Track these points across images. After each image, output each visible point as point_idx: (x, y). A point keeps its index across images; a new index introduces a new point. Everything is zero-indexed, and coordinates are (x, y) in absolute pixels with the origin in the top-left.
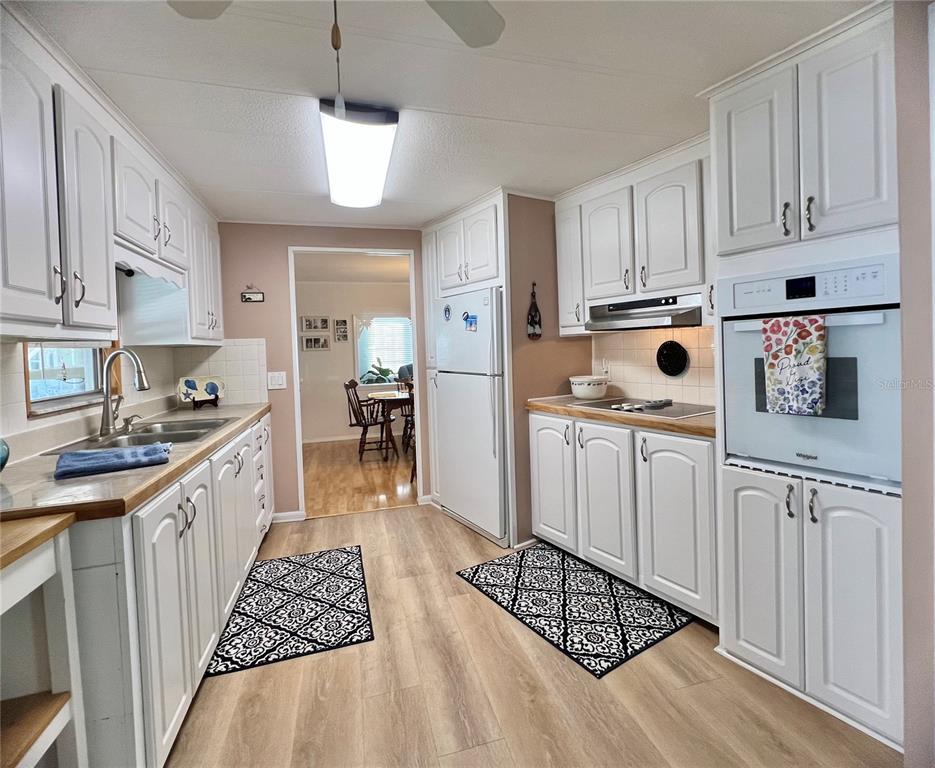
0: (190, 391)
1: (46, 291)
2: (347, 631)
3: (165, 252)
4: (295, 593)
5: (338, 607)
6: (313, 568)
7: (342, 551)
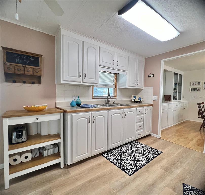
0: (134, 99)
1: (78, 76)
2: (128, 168)
3: (117, 68)
4: (133, 152)
5: (135, 162)
6: (144, 150)
7: (156, 150)
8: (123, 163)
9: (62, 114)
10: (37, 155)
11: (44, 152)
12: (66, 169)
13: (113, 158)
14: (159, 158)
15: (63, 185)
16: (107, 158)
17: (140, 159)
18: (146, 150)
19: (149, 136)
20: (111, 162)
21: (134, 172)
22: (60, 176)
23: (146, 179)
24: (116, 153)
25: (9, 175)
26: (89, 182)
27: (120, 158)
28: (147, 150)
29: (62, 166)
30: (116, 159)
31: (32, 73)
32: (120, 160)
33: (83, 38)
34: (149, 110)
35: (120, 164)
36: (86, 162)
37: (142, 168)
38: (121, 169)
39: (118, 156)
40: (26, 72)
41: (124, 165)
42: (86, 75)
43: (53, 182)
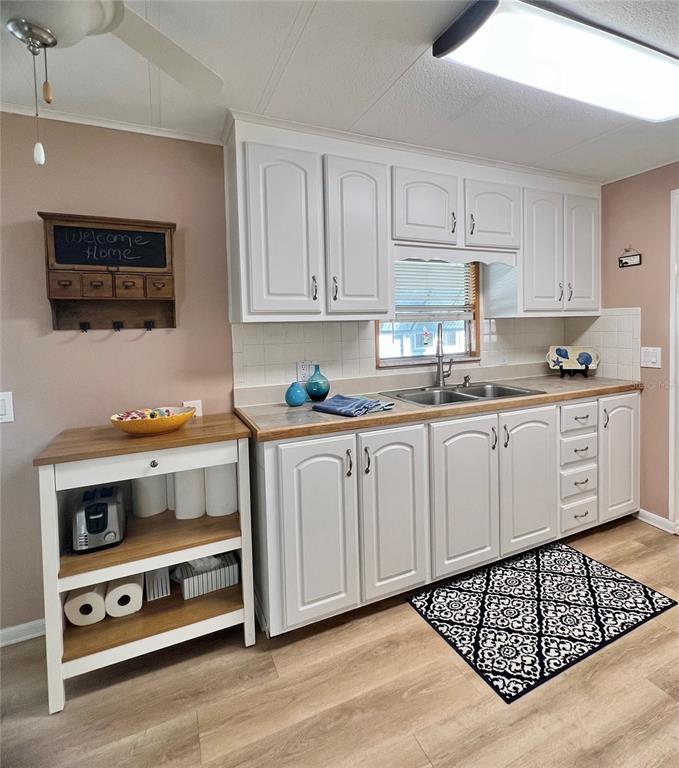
0: (561, 359)
1: (305, 293)
2: (507, 669)
3: (472, 240)
4: (539, 595)
5: (540, 641)
6: (591, 586)
7: (646, 592)
8: (489, 643)
9: (244, 444)
10: (162, 591)
11: (186, 581)
12: (265, 651)
13: (452, 618)
14: (654, 632)
15: (241, 717)
16: (425, 617)
17: (567, 632)
18: (601, 589)
19: (629, 519)
20: (440, 633)
21: (529, 688)
22: (239, 677)
23: (574, 726)
24: (467, 597)
25: (65, 664)
26: (337, 714)
27: (481, 621)
28: (605, 587)
29: (250, 638)
30: (462, 625)
31: (142, 291)
32: (480, 627)
33: (319, 144)
34: (622, 410)
35: (477, 646)
36: (340, 628)
37: (567, 672)
38: (475, 667)
39: (472, 612)
40: (121, 293)
41: (490, 655)
42: (339, 284)
43: (208, 702)
